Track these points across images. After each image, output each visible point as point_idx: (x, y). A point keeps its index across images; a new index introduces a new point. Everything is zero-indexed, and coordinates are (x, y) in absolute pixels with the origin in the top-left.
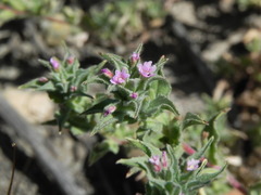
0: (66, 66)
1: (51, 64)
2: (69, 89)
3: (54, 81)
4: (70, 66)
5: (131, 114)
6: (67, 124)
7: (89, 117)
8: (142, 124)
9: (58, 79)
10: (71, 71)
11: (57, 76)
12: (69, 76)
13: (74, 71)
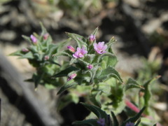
0: (42, 41)
1: (31, 40)
2: (43, 58)
3: (33, 52)
4: (45, 41)
5: (88, 79)
6: (42, 81)
7: (57, 79)
8: (96, 86)
9: (36, 50)
10: (45, 45)
11: (35, 49)
12: (44, 48)
13: (48, 45)
